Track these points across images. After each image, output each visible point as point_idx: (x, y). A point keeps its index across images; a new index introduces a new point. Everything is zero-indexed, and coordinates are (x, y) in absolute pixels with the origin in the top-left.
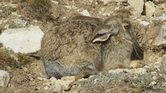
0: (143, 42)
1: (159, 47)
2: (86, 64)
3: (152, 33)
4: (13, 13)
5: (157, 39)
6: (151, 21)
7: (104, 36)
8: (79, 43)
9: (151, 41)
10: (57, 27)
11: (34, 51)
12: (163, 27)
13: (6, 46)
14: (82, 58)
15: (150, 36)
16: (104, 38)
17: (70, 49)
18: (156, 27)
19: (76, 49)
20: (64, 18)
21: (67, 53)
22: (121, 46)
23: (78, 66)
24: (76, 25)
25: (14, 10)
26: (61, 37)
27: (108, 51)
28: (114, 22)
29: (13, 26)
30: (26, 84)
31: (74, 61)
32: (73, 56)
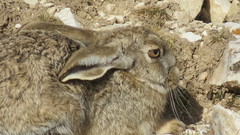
1: (220, 87)
2: (50, 125)
3: (208, 59)
5: (217, 70)
6: (205, 33)
7: (93, 70)
8: (36, 77)
12: (232, 45)
14: (42, 111)
15: (202, 66)
16: (91, 75)
17: (16, 92)
18: (216, 45)
19: (29, 91)
20: (18, 26)
21: (8, 101)
22: (133, 94)
23: (34, 129)
27: (101, 103)
28: (125, 41)
31: (25, 117)
32: (22, 107)
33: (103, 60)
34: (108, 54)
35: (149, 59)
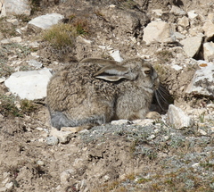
0: (174, 89)
1: (190, 94)
4: (32, 54)
5: (189, 85)
6: (185, 66)
8: (89, 94)
9: (182, 88)
10: (65, 71)
11: (41, 97)
13: (12, 90)
14: (92, 109)
15: (182, 83)
17: (80, 100)
18: (190, 72)
19: (86, 100)
21: (75, 104)
24: (87, 71)
25: (35, 50)
26: (70, 85)
29: (24, 68)
30: (20, 135)
33: (120, 73)
34: (123, 71)
35: (145, 75)
